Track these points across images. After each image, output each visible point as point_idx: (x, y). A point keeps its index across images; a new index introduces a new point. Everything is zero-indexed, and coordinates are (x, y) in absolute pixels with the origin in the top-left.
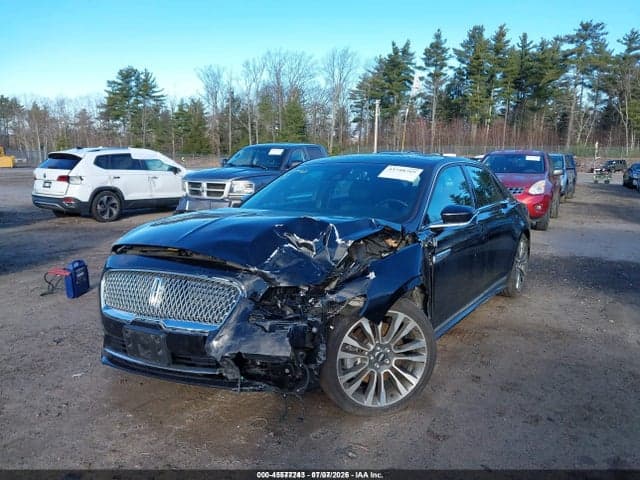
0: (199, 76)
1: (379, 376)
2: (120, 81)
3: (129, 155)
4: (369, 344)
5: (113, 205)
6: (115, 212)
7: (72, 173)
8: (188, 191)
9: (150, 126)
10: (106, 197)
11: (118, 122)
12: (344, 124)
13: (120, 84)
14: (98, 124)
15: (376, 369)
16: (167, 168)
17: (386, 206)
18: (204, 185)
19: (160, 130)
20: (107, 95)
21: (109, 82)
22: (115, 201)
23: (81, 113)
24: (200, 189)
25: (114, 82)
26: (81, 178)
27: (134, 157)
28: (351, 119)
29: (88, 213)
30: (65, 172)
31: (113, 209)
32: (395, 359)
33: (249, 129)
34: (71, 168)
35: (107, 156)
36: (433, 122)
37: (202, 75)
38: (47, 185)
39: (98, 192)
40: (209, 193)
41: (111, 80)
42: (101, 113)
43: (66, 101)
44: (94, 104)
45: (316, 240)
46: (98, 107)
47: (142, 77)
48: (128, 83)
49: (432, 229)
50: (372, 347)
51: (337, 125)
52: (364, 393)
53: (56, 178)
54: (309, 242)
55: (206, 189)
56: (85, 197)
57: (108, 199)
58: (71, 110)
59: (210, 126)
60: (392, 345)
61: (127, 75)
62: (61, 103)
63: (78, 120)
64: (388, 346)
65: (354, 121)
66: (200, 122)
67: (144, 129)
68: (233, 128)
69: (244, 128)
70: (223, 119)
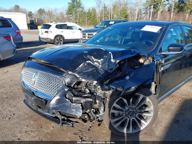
1: (130, 121)
2: (71, 3)
3: (66, 25)
4: (126, 107)
5: (61, 41)
6: (62, 43)
7: (49, 30)
8: (82, 36)
9: (80, 16)
10: (59, 38)
11: (71, 15)
12: (140, 14)
14: (65, 16)
15: (128, 117)
16: (78, 29)
17: (144, 43)
18: (87, 34)
19: (83, 18)
20: (68, 7)
21: (68, 3)
22: (62, 39)
23: (61, 13)
24: (85, 36)
26: (51, 32)
27: (68, 25)
28: (143, 12)
29: (53, 43)
30: (46, 30)
31: (61, 42)
32: (138, 114)
34: (48, 28)
35: (59, 25)
36: (172, 13)
38: (42, 34)
39: (56, 36)
40: (88, 37)
42: (66, 13)
43: (57, 9)
44: (65, 10)
45: (102, 60)
47: (78, 1)
48: (74, 3)
49: (163, 54)
50: (127, 108)
51: (138, 15)
52: (122, 127)
53: (44, 32)
54: (98, 60)
55: (87, 36)
56: (53, 38)
57: (60, 38)
58: (58, 12)
59: (97, 16)
60: (137, 108)
63: (60, 15)
64: (135, 108)
65: (144, 14)
66: (95, 15)
67: (78, 17)
68: (105, 17)
69: (108, 16)
70: (101, 14)
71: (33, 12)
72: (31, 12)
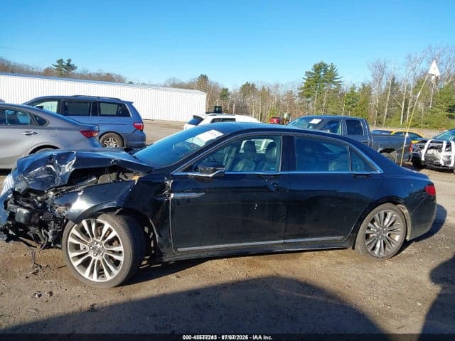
0: (369, 67)
2: (314, 72)
9: (328, 102)
11: (310, 99)
13: (313, 74)
14: (297, 101)
19: (335, 106)
20: (305, 81)
21: (306, 72)
25: (309, 73)
33: (403, 107)
37: (371, 66)
41: (308, 71)
42: (299, 93)
43: (280, 85)
44: (296, 87)
46: (299, 89)
47: (329, 68)
48: (318, 73)
58: (282, 91)
59: (373, 103)
60: (104, 242)
61: (320, 67)
62: (277, 86)
63: (286, 98)
66: (366, 102)
67: (324, 105)
68: (390, 106)
69: (399, 106)
70: (383, 98)
71: (230, 90)
72: (226, 90)
